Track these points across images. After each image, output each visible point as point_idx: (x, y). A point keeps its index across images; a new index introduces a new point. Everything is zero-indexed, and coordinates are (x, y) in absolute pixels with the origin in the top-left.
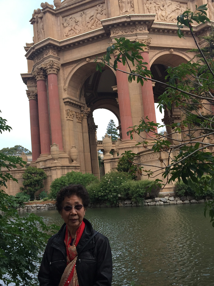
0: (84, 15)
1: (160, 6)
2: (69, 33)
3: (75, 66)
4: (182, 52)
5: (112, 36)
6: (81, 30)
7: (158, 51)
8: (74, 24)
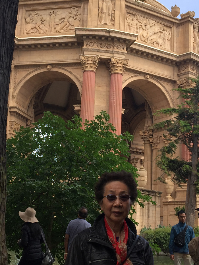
0: (53, 15)
1: (142, 24)
2: (31, 31)
3: (31, 71)
4: (159, 81)
5: (84, 47)
6: (46, 31)
7: (132, 75)
8: (39, 22)
